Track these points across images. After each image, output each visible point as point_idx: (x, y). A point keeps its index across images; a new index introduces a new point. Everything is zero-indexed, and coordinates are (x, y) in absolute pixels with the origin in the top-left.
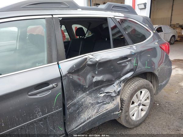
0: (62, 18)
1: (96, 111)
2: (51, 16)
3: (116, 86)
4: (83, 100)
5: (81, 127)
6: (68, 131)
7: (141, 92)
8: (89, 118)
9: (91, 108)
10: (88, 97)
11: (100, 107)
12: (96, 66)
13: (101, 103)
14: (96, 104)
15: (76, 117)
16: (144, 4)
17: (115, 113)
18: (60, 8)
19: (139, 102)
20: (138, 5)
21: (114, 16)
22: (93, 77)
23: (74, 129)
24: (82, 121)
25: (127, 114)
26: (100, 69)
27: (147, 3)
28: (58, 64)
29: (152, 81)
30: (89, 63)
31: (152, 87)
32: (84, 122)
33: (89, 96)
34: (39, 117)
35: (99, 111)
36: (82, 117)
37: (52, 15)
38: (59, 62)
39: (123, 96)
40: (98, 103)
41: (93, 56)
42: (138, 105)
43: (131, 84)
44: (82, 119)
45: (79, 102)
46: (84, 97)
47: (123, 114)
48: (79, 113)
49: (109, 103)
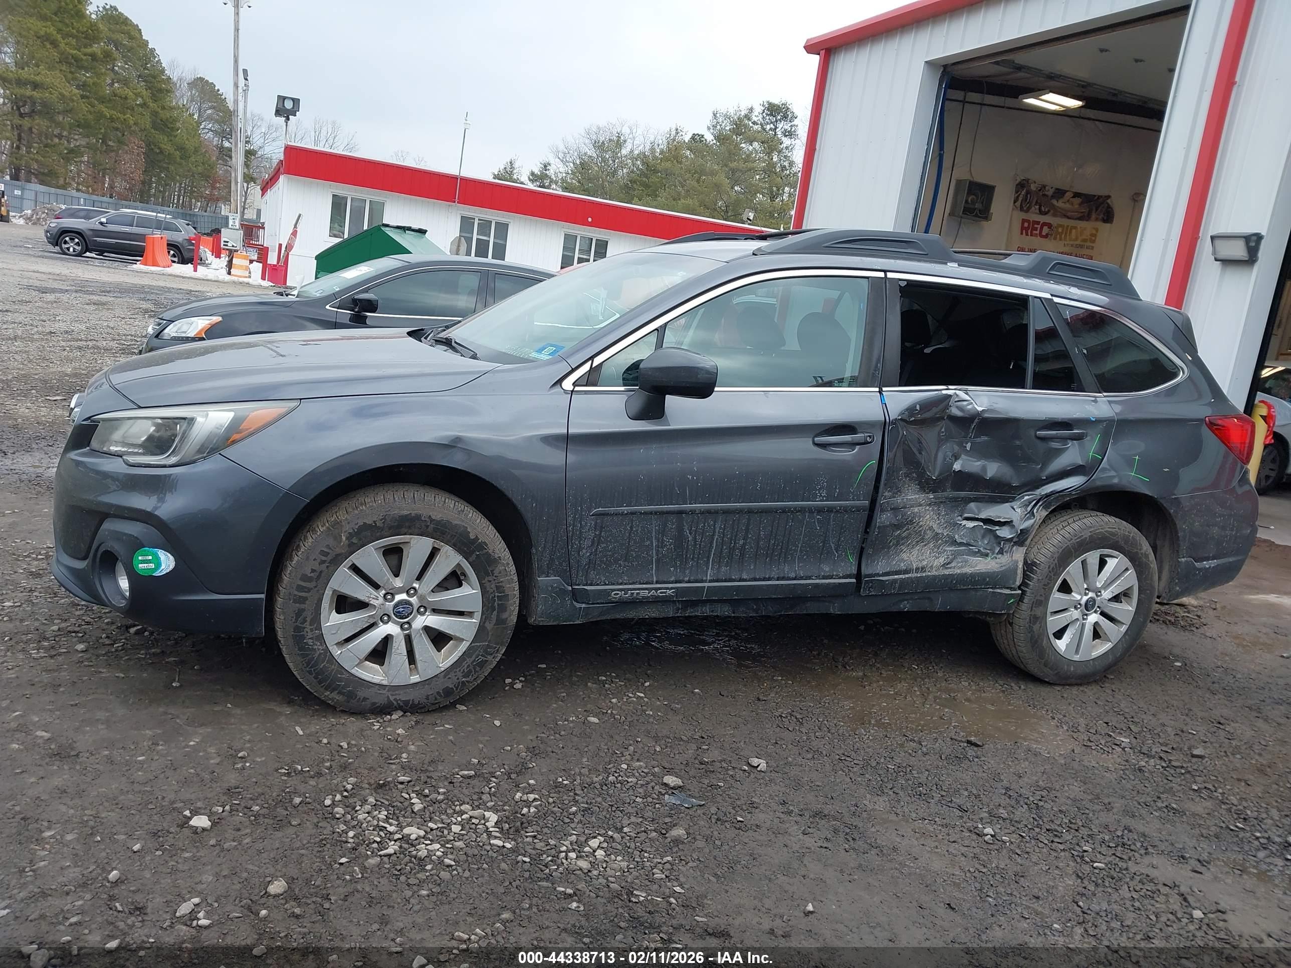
0: (906, 283)
1: (942, 560)
2: (882, 275)
3: (1019, 510)
4: (916, 510)
5: (895, 581)
6: (865, 570)
7: (1102, 563)
8: (922, 568)
9: (931, 545)
10: (928, 510)
11: (955, 555)
12: (970, 426)
13: (961, 544)
14: (946, 542)
15: (889, 548)
16: (1247, 238)
17: (999, 591)
18: (904, 255)
19: (1091, 595)
20: (1213, 238)
21: (1052, 295)
22: (956, 457)
23: (878, 575)
24: (903, 566)
25: (1038, 612)
26: (978, 440)
27: (1264, 233)
28: (880, 392)
29: (1158, 543)
30: (955, 411)
31: (1147, 556)
32: (906, 572)
33: (933, 510)
34: (820, 501)
35: (953, 565)
36: (904, 556)
37: (885, 271)
38: (884, 389)
39: (1035, 550)
40: (954, 543)
41: (967, 394)
42: (1083, 601)
43: (1070, 521)
44: (903, 560)
45: (906, 510)
46: (921, 505)
47: (1024, 606)
48: (899, 541)
49: (987, 555)
